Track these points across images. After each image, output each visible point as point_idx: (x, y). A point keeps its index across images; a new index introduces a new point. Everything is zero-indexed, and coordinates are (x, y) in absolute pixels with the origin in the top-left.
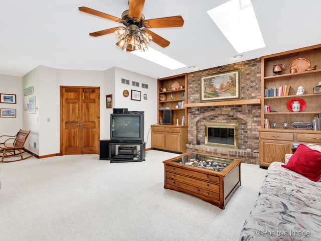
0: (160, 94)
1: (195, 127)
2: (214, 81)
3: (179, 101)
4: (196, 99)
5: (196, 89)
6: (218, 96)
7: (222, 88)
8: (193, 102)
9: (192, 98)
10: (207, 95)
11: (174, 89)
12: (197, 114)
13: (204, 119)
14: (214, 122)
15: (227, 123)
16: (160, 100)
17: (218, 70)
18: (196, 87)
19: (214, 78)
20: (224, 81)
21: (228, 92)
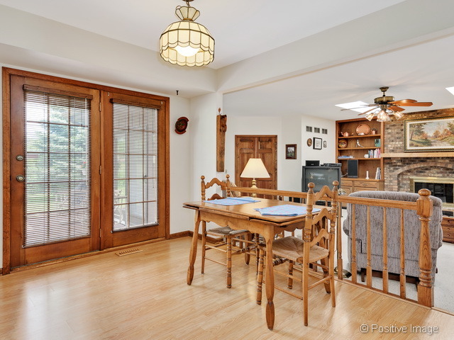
0: (339, 139)
1: (396, 181)
2: (424, 126)
3: (370, 149)
4: (397, 148)
5: (397, 136)
6: (431, 145)
7: (436, 135)
8: (393, 151)
9: (390, 146)
10: (415, 143)
11: (362, 134)
12: (399, 166)
13: (409, 171)
14: (424, 176)
15: (444, 177)
16: (339, 147)
17: (431, 115)
18: (397, 133)
19: (425, 124)
20: (439, 128)
21: (445, 141)
